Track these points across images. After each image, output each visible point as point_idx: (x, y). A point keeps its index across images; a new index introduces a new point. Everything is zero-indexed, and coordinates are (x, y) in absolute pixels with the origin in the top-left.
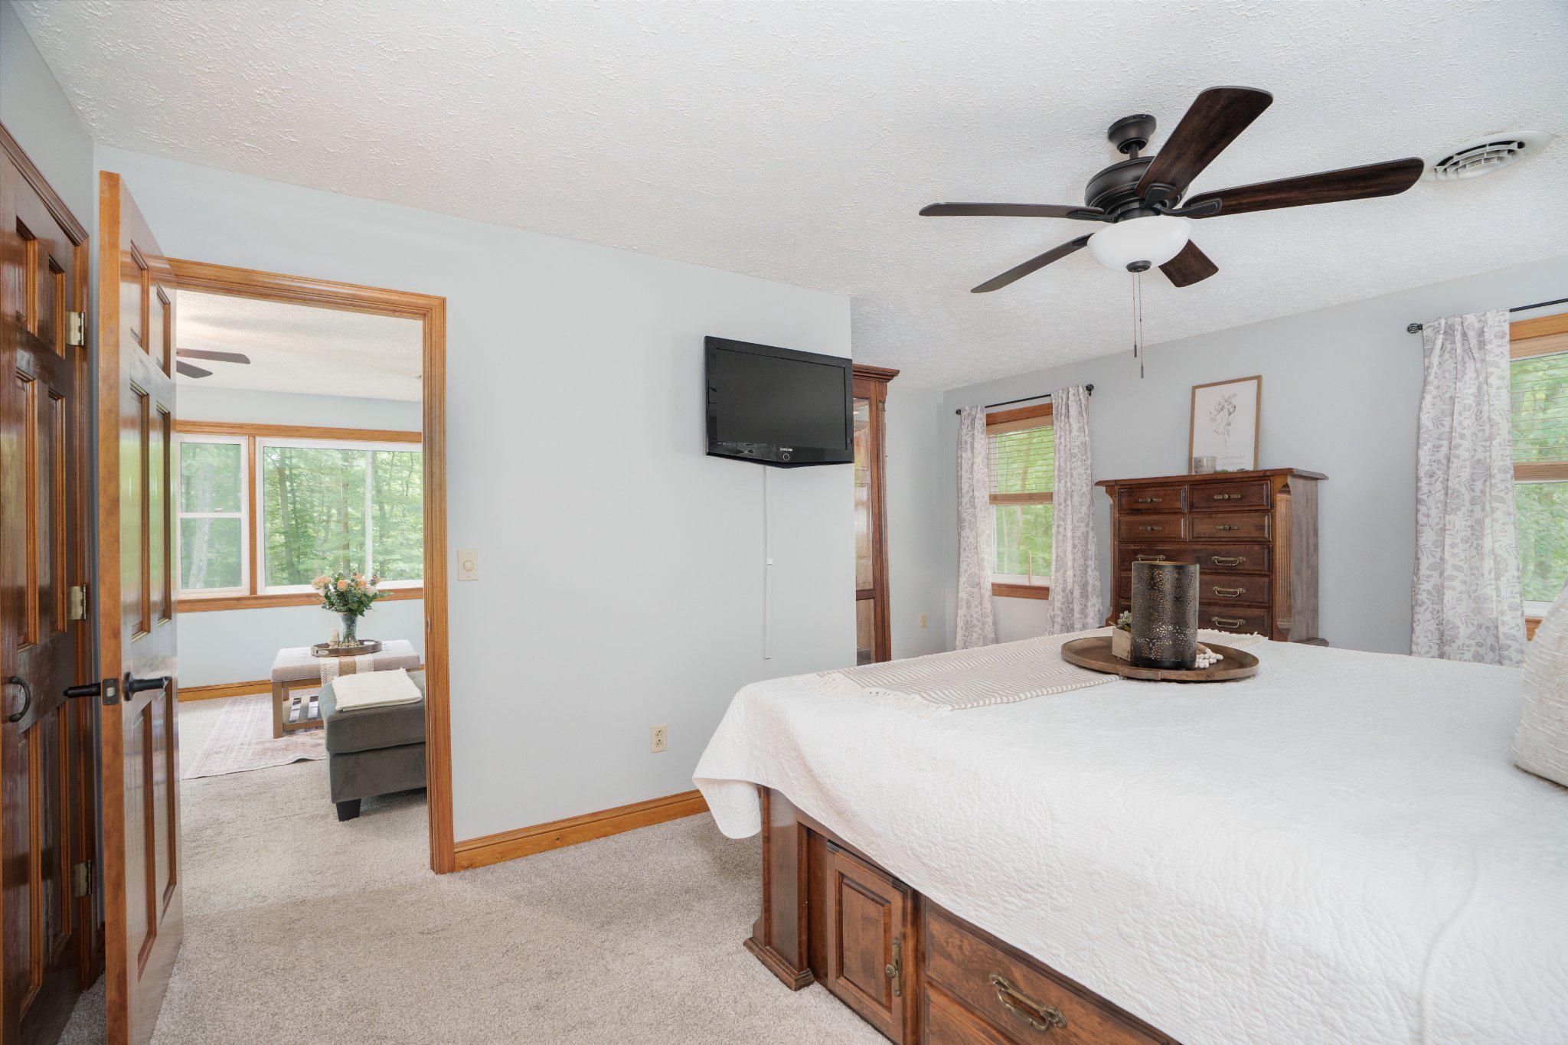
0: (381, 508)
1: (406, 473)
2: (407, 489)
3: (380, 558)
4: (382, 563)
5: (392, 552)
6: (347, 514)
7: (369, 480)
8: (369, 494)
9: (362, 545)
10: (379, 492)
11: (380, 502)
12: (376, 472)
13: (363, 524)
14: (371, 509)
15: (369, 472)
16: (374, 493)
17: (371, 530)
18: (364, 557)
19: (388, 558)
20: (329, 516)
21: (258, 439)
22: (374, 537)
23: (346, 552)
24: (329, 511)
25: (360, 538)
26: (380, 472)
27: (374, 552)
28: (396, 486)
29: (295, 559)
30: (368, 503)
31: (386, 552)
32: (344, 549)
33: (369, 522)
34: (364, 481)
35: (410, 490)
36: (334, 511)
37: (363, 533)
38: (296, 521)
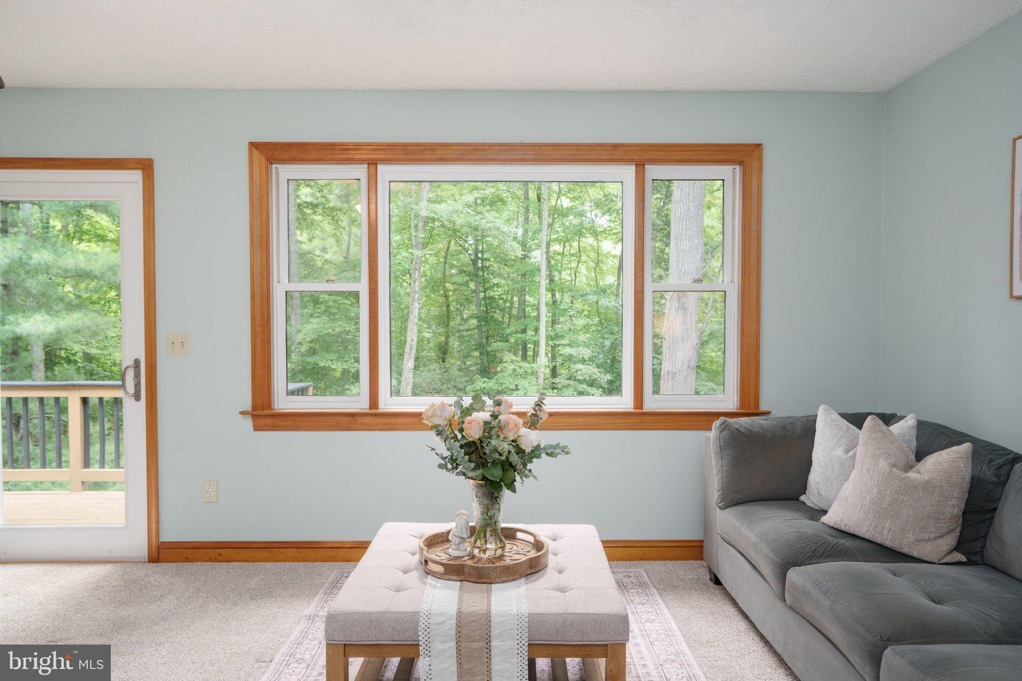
0: (554, 295)
1: (574, 265)
2: (576, 278)
3: (551, 343)
4: (553, 348)
5: (562, 337)
6: (525, 301)
7: (544, 272)
8: (544, 282)
9: (537, 330)
10: (552, 281)
11: (553, 290)
12: (549, 262)
13: (538, 309)
14: (545, 297)
15: (544, 263)
16: (547, 282)
17: (545, 317)
18: (538, 341)
19: (557, 343)
20: (512, 303)
21: (381, 168)
22: (547, 322)
23: (523, 336)
24: (512, 299)
25: (535, 323)
26: (553, 262)
27: (547, 338)
28: (566, 275)
29: (484, 341)
30: (543, 291)
31: (557, 337)
32: (522, 333)
33: (544, 309)
34: (539, 270)
35: (578, 279)
36: (516, 299)
37: (538, 318)
38: (486, 307)
